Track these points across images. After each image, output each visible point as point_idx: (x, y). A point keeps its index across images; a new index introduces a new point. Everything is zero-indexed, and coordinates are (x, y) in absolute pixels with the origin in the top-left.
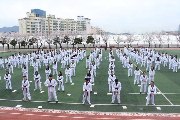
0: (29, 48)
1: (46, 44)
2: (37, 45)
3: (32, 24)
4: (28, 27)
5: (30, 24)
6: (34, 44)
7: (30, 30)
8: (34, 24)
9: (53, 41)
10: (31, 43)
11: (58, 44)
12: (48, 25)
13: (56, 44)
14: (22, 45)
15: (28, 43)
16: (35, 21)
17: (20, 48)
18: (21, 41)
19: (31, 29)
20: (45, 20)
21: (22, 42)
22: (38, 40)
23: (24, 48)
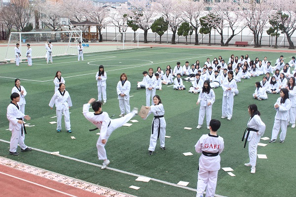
0: (197, 43)
1: (247, 34)
2: (221, 34)
6: (213, 31)
9: (268, 25)
10: (206, 30)
11: (283, 36)
13: (277, 35)
14: (180, 34)
15: (196, 29)
17: (173, 42)
18: (179, 22)
21: (180, 25)
22: (226, 22)
23: (184, 40)
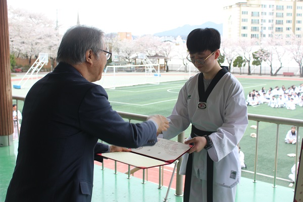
0: (249, 73)
1: (294, 66)
2: (271, 66)
3: (253, 18)
4: (244, 24)
5: (249, 17)
7: (248, 32)
8: (258, 16)
10: (257, 62)
12: (291, 18)
14: (235, 66)
15: (249, 61)
16: (260, 10)
18: (234, 56)
19: (249, 29)
21: (235, 58)
22: (275, 56)
23: (239, 71)
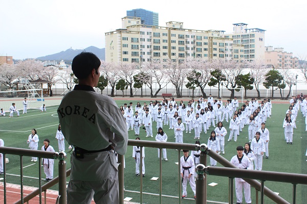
0: (131, 95)
1: (171, 87)
2: (151, 88)
3: (133, 44)
4: (125, 49)
5: (129, 43)
6: (144, 86)
7: (129, 56)
8: (138, 42)
9: (187, 81)
10: (138, 85)
11: (199, 88)
12: (166, 44)
13: (194, 88)
14: (118, 89)
15: (131, 84)
16: (138, 36)
17: (112, 95)
18: (117, 79)
19: (130, 53)
20: (161, 35)
21: (118, 81)
22: (154, 79)
23: (121, 94)
